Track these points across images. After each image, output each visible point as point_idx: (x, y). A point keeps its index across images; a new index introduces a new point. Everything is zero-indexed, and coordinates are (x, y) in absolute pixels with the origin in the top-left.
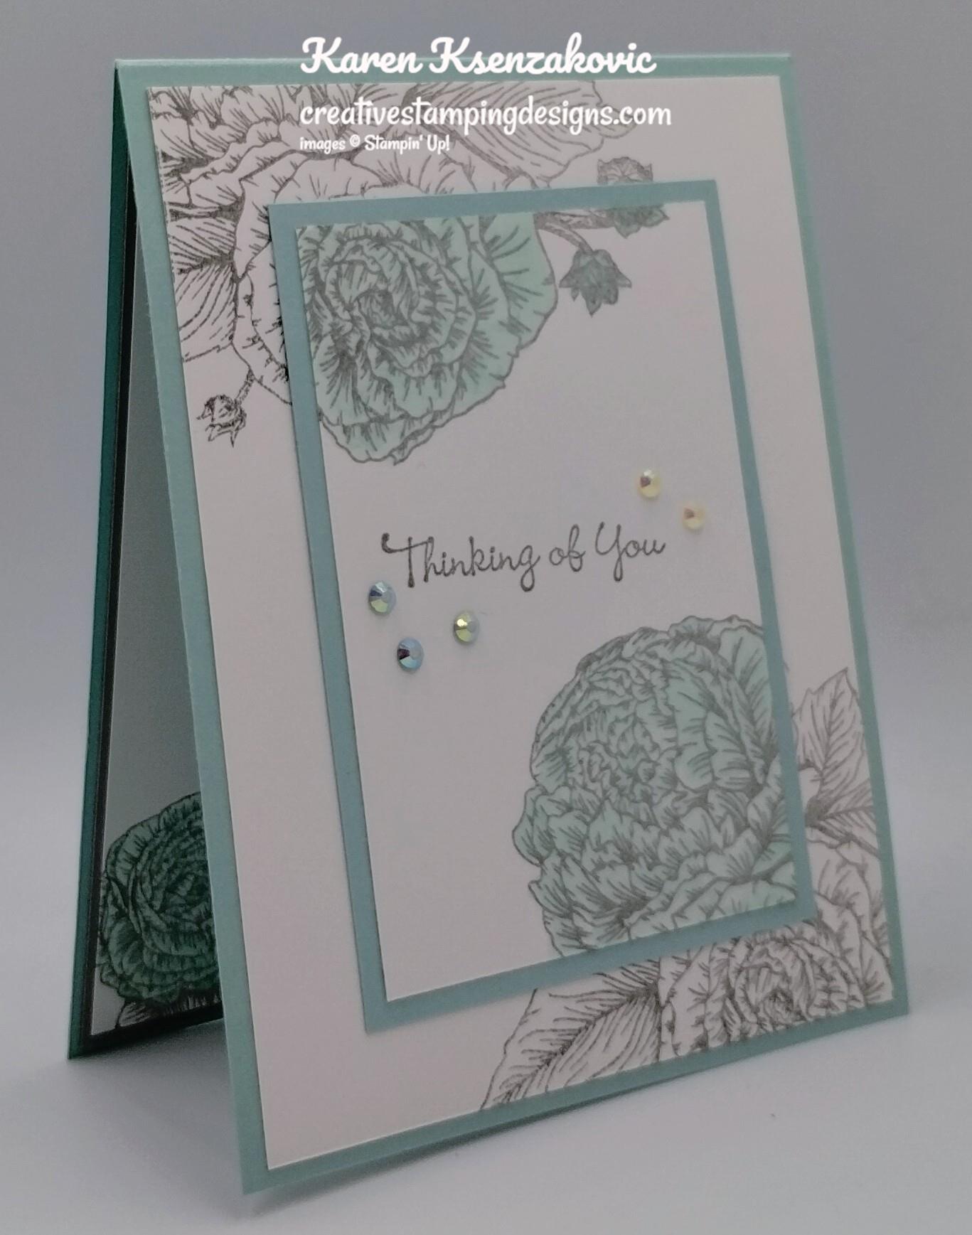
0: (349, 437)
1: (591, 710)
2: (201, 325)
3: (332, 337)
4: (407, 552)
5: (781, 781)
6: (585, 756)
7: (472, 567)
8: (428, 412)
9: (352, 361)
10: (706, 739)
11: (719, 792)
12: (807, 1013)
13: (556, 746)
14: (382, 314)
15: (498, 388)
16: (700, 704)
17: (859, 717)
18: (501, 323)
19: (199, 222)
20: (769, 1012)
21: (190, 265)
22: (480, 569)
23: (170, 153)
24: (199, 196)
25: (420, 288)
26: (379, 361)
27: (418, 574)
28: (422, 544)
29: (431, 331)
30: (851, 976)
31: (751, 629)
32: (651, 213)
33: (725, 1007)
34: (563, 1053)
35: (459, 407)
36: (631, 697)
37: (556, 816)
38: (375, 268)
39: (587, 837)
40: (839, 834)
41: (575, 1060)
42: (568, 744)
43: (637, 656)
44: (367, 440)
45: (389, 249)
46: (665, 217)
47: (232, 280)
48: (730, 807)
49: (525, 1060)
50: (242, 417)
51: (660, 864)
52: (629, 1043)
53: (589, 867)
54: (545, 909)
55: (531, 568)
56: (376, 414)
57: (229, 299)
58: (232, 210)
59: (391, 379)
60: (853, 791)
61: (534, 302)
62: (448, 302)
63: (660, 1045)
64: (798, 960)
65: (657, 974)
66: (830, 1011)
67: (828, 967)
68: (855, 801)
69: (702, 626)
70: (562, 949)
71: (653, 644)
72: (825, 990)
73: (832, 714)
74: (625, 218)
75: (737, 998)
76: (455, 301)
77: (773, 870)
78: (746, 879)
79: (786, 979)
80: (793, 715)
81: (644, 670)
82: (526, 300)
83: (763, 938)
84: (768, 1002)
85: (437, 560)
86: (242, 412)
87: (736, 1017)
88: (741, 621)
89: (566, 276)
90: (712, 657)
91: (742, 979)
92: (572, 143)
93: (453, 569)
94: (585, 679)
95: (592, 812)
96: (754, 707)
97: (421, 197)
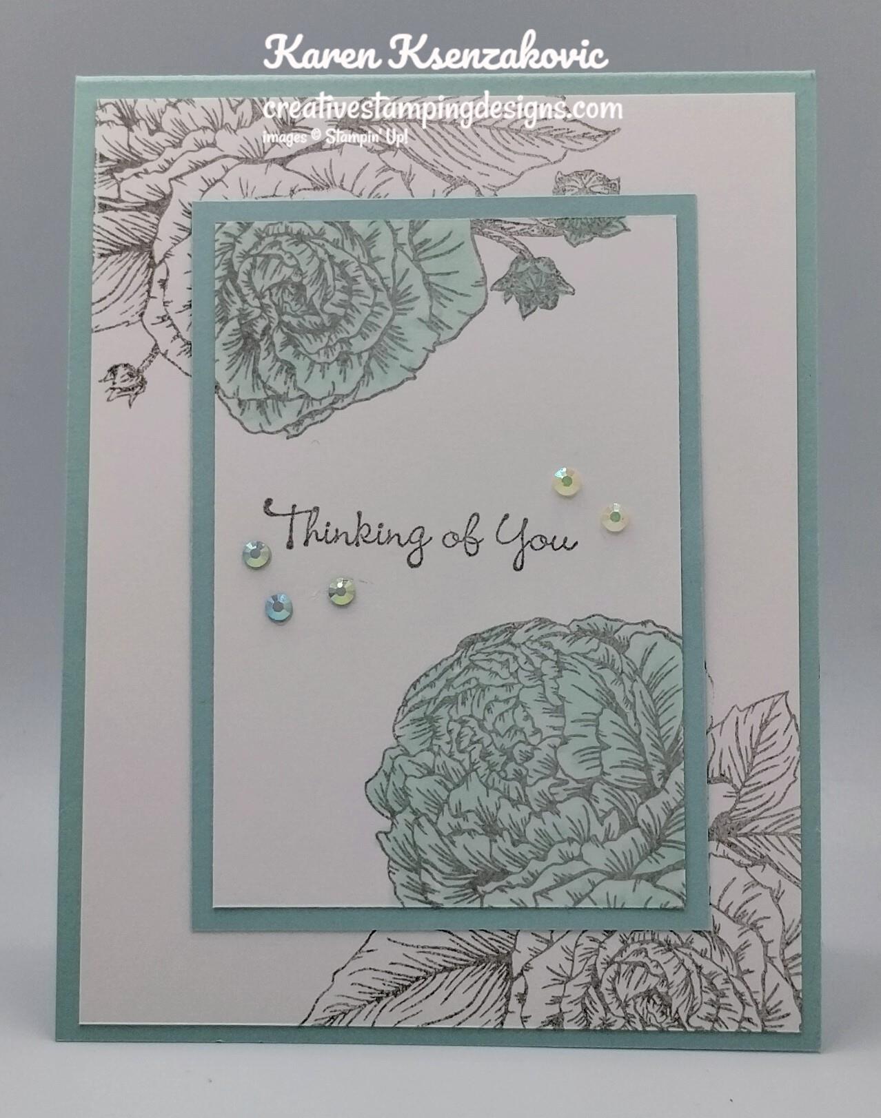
0: (243, 410)
1: (467, 686)
2: (113, 302)
3: (239, 320)
4: (290, 517)
5: (685, 789)
6: (456, 727)
7: (356, 538)
8: (329, 395)
9: (256, 344)
10: (598, 733)
11: (606, 787)
12: (687, 1021)
13: (425, 714)
14: (293, 303)
15: (408, 379)
16: (596, 700)
17: (795, 742)
18: (421, 320)
19: (125, 215)
20: (640, 1010)
21: (111, 250)
22: (364, 541)
23: (107, 154)
24: (128, 192)
25: (337, 282)
26: (284, 345)
27: (299, 538)
28: (307, 512)
29: (343, 322)
30: (747, 997)
31: (667, 635)
32: (608, 224)
33: (587, 993)
34: (396, 995)
35: (363, 392)
36: (516, 681)
37: (415, 777)
38: (291, 262)
39: (447, 802)
40: (751, 854)
41: (408, 1004)
42: (437, 714)
43: (528, 643)
44: (261, 415)
45: (309, 246)
46: (626, 229)
47: (149, 266)
48: (617, 803)
49: (353, 991)
50: (143, 383)
51: (528, 843)
52: (471, 1003)
53: (446, 831)
54: (390, 859)
55: (420, 547)
56: (274, 392)
57: (143, 281)
58: (159, 206)
59: (295, 362)
60: (774, 816)
61: (460, 303)
62: (365, 297)
63: (507, 1012)
64: (682, 967)
65: (512, 946)
66: (716, 1025)
67: (718, 982)
68: (778, 825)
69: (609, 626)
70: (404, 899)
71: (549, 635)
72: (712, 1003)
73: (760, 734)
74: (578, 227)
75: (602, 989)
76: (372, 297)
77: (660, 873)
78: (626, 876)
79: (665, 983)
80: (711, 727)
81: (534, 658)
82: (451, 300)
83: (641, 939)
84: (640, 1000)
85: (320, 528)
86: (143, 379)
87: (599, 1007)
88: (658, 626)
89: (499, 280)
90: (617, 656)
91: (611, 971)
92: (528, 155)
93: (337, 538)
94: (465, 657)
95: (456, 780)
96: (660, 711)
97: (352, 201)
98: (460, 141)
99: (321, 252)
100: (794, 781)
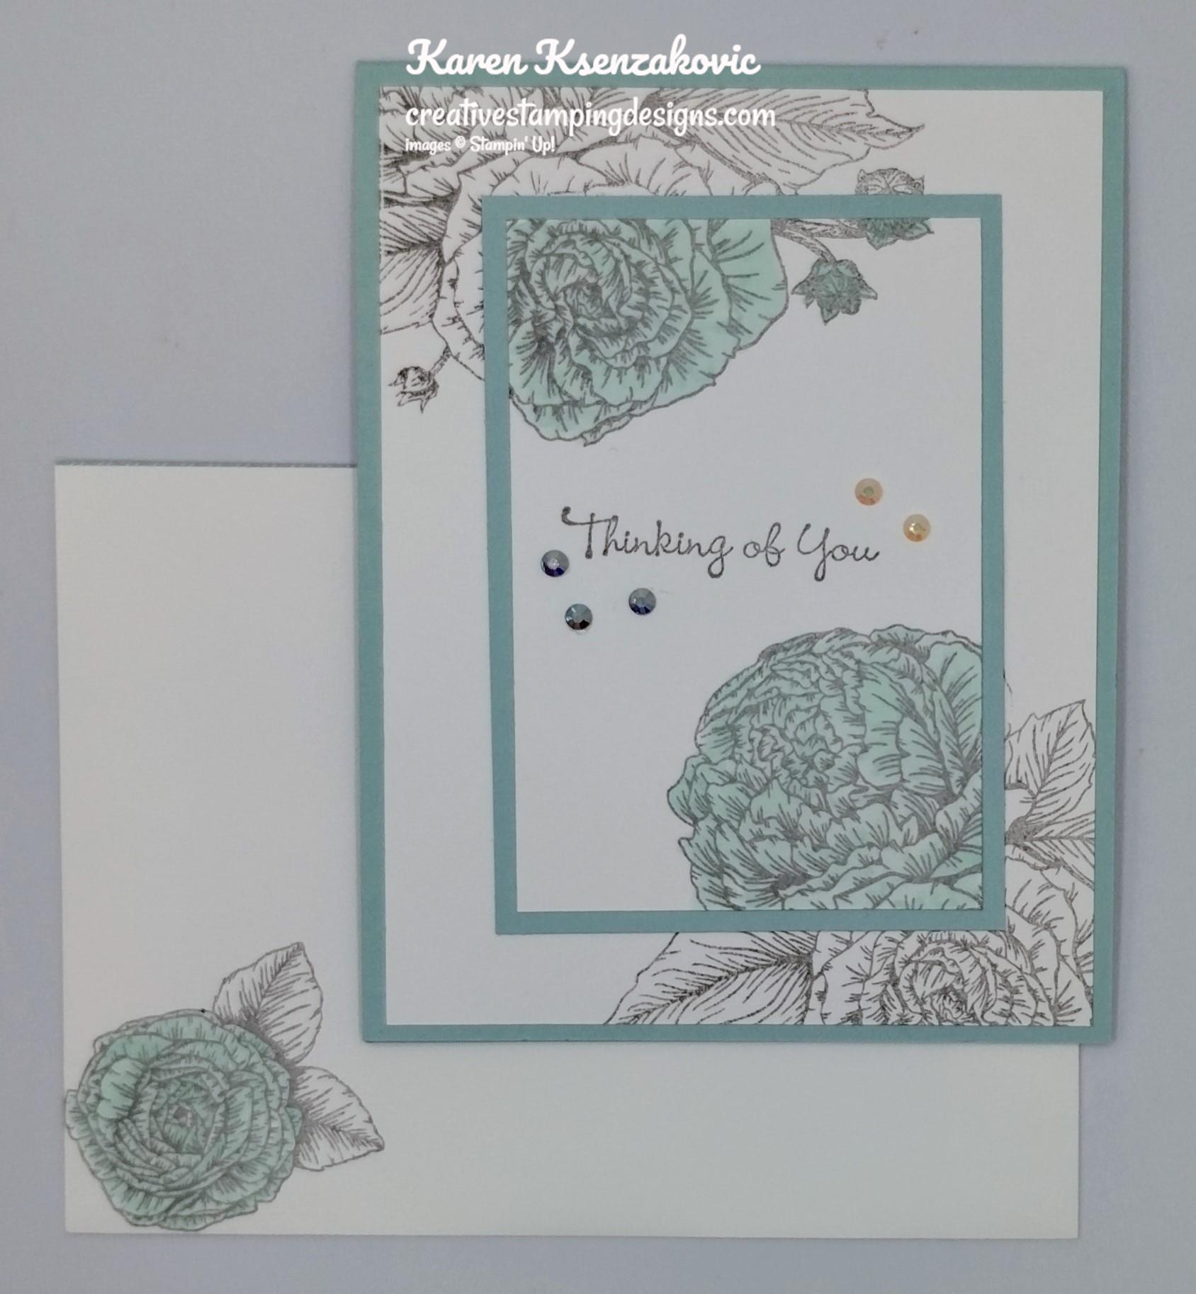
0: (539, 416)
1: (769, 695)
2: (402, 303)
3: (533, 323)
4: (588, 526)
5: (980, 795)
6: (757, 736)
7: (656, 548)
8: (627, 401)
9: (551, 347)
10: (898, 743)
11: (905, 793)
12: (982, 1016)
13: (727, 722)
14: (588, 306)
15: (707, 385)
16: (896, 709)
17: (1091, 749)
18: (720, 324)
19: (412, 210)
20: (936, 1007)
21: (397, 248)
22: (665, 551)
23: (391, 145)
24: (415, 187)
25: (634, 284)
26: (580, 349)
27: (598, 547)
28: (606, 521)
29: (640, 325)
30: (1040, 994)
31: (967, 645)
32: (911, 226)
33: (885, 991)
34: (699, 994)
35: (662, 398)
36: (817, 690)
37: (717, 785)
38: (587, 262)
39: (748, 809)
40: (1047, 858)
41: (711, 1002)
42: (739, 722)
43: (830, 653)
44: (558, 420)
45: (604, 245)
46: (929, 231)
47: (438, 264)
48: (916, 809)
49: (657, 991)
50: (434, 387)
51: (829, 848)
52: (773, 1001)
53: (748, 836)
54: (693, 864)
55: (721, 557)
56: (570, 397)
57: (433, 281)
58: (446, 201)
59: (591, 367)
60: (1070, 820)
61: (759, 306)
62: (663, 299)
63: (807, 1009)
64: (978, 966)
65: (812, 946)
66: (1010, 1021)
67: (1013, 980)
68: (1072, 829)
69: (910, 636)
70: (706, 903)
71: (850, 645)
72: (1006, 1000)
73: (1058, 741)
74: (881, 229)
75: (900, 987)
76: (670, 299)
77: (957, 876)
78: (925, 879)
79: (961, 981)
80: (1009, 735)
81: (835, 667)
83: (939, 938)
84: (936, 997)
85: (619, 537)
86: (435, 383)
87: (897, 1003)
88: (958, 637)
89: (800, 284)
90: (917, 666)
91: (909, 970)
92: (830, 152)
93: (636, 548)
94: (767, 666)
95: (757, 787)
96: (959, 720)
97: (648, 197)
98: (760, 136)
99: (616, 252)
100: (1089, 787)
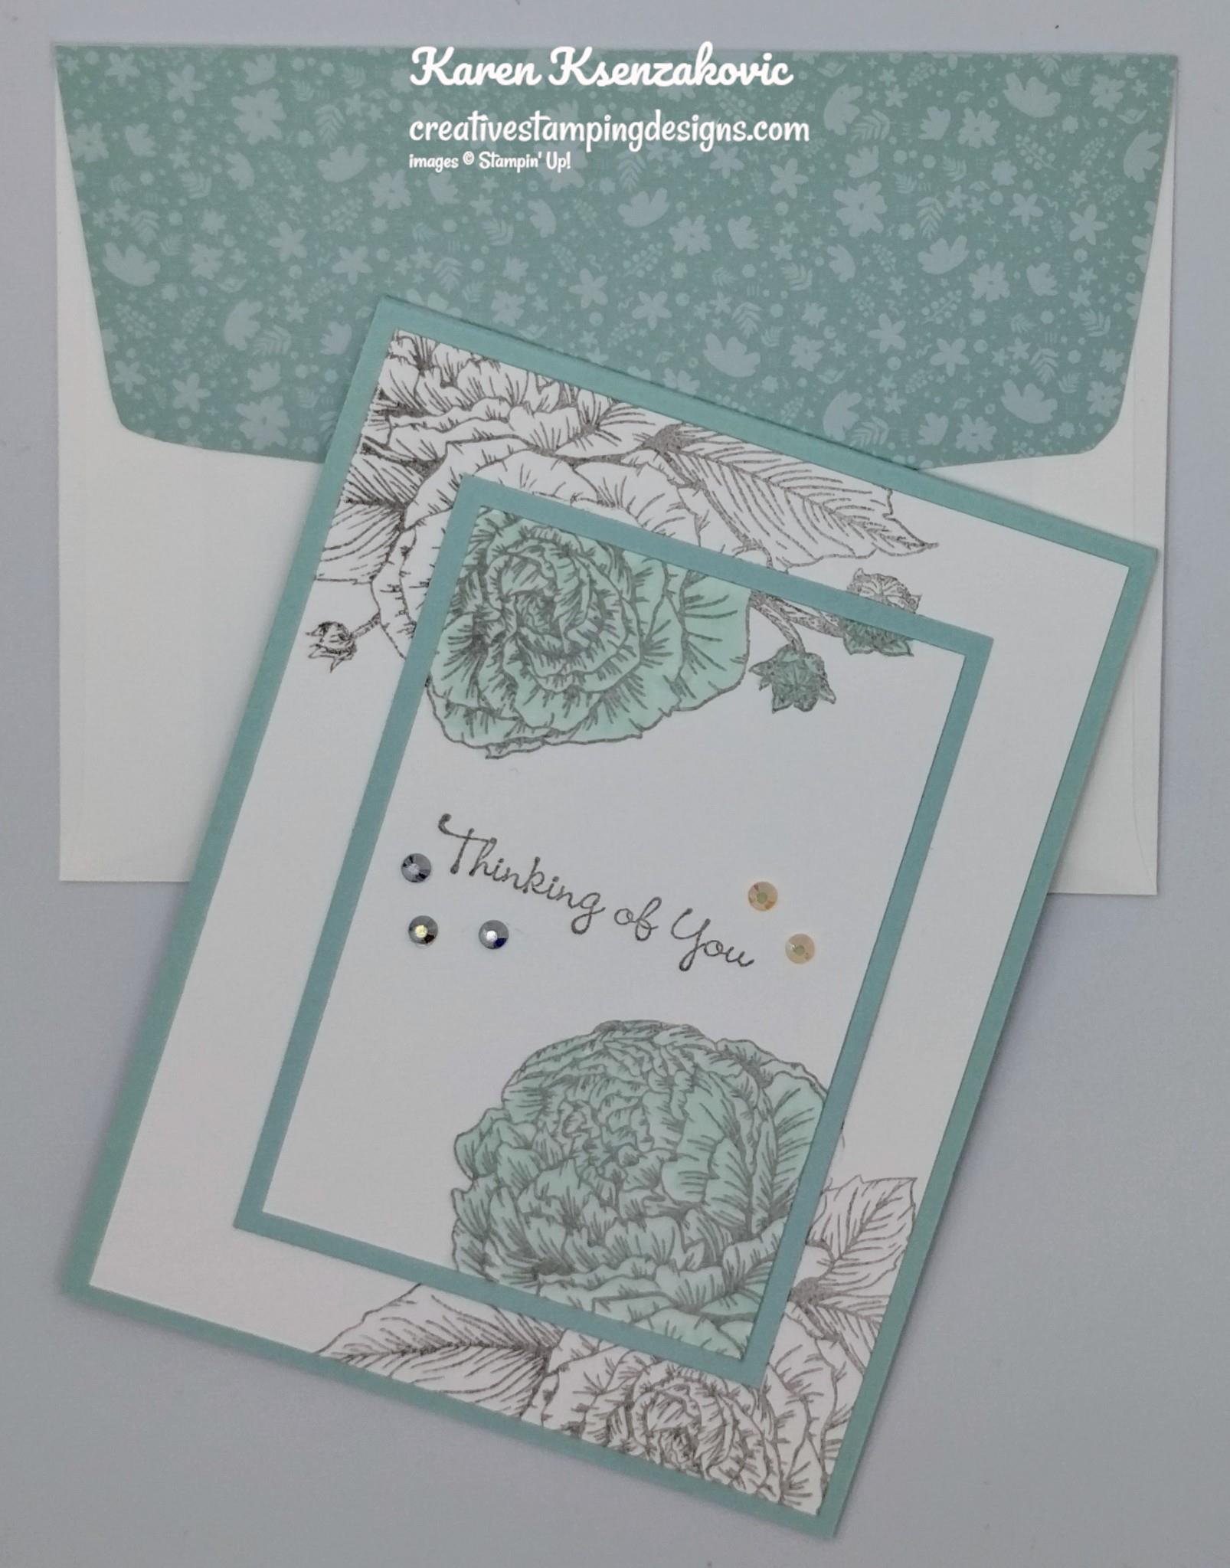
1: (593, 1071)
2: (346, 555)
3: (474, 618)
4: (464, 840)
5: (779, 1244)
6: (568, 1109)
7: (526, 884)
8: (545, 726)
9: (484, 648)
10: (710, 1162)
11: (702, 1217)
12: (707, 1470)
13: (541, 1085)
14: (537, 618)
15: (632, 736)
16: (719, 1126)
17: (907, 1231)
18: (666, 678)
19: (388, 465)
20: (663, 1444)
21: (361, 498)
22: (534, 890)
23: (388, 393)
24: (399, 442)
25: (590, 611)
26: (514, 659)
27: (466, 865)
28: (483, 840)
29: (583, 654)
30: (775, 1466)
31: (814, 1085)
32: (892, 642)
34: (422, 1353)
35: (582, 735)
36: (644, 1082)
37: (510, 1146)
38: (549, 574)
39: (535, 1181)
40: (826, 1329)
41: (431, 1366)
42: (554, 1089)
43: (669, 1048)
44: (467, 723)
45: (573, 562)
46: (909, 653)
47: (397, 527)
48: (708, 1236)
49: (381, 1338)
50: (351, 650)
51: (604, 1247)
52: (497, 1385)
53: (524, 1209)
54: (459, 1219)
55: (590, 914)
56: (487, 703)
57: (386, 542)
58: (427, 467)
59: (519, 679)
60: (862, 1297)
61: (712, 673)
62: (615, 635)
63: (529, 1405)
64: (719, 1417)
65: (555, 1341)
66: (735, 1484)
67: (751, 1442)
68: (860, 1307)
69: (757, 1056)
70: (459, 1263)
72: (738, 1461)
73: (875, 1212)
74: (860, 635)
75: (633, 1411)
76: (623, 638)
77: (727, 1319)
78: (693, 1310)
79: (697, 1426)
80: (828, 1189)
81: (670, 1064)
82: (704, 668)
83: (689, 1375)
84: (666, 1435)
85: (491, 862)
86: (353, 645)
87: (624, 1428)
88: (807, 1073)
89: (761, 664)
90: (755, 1090)
91: (647, 1398)
92: (834, 540)
93: (505, 877)
94: (601, 1041)
95: (551, 1162)
96: (780, 1159)
97: (634, 527)
98: (768, 502)
99: (583, 574)
100: (893, 1269)
